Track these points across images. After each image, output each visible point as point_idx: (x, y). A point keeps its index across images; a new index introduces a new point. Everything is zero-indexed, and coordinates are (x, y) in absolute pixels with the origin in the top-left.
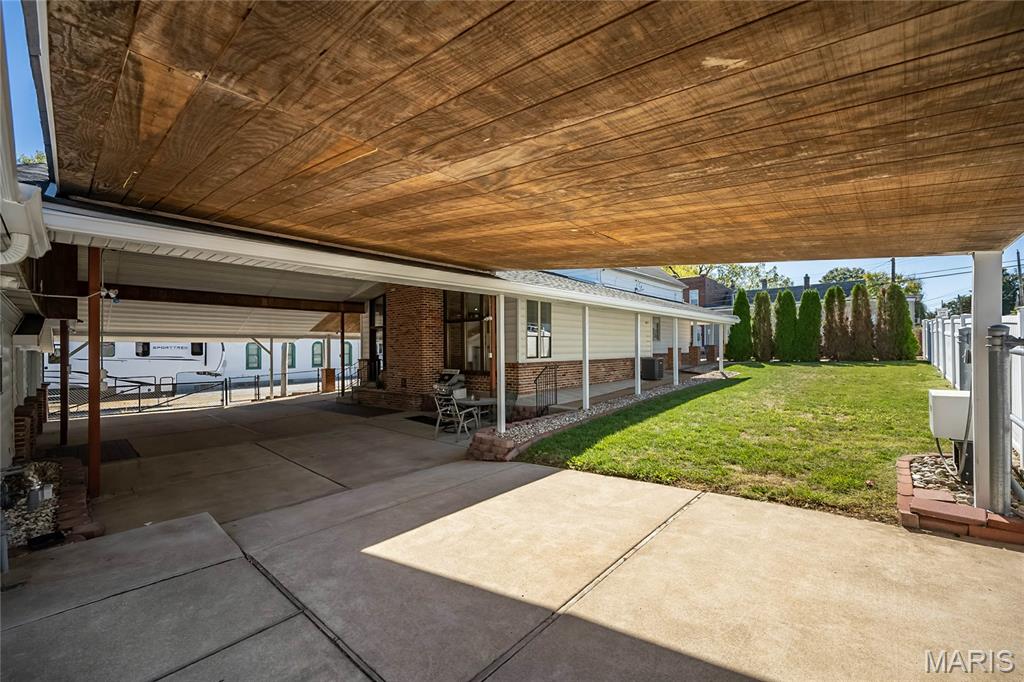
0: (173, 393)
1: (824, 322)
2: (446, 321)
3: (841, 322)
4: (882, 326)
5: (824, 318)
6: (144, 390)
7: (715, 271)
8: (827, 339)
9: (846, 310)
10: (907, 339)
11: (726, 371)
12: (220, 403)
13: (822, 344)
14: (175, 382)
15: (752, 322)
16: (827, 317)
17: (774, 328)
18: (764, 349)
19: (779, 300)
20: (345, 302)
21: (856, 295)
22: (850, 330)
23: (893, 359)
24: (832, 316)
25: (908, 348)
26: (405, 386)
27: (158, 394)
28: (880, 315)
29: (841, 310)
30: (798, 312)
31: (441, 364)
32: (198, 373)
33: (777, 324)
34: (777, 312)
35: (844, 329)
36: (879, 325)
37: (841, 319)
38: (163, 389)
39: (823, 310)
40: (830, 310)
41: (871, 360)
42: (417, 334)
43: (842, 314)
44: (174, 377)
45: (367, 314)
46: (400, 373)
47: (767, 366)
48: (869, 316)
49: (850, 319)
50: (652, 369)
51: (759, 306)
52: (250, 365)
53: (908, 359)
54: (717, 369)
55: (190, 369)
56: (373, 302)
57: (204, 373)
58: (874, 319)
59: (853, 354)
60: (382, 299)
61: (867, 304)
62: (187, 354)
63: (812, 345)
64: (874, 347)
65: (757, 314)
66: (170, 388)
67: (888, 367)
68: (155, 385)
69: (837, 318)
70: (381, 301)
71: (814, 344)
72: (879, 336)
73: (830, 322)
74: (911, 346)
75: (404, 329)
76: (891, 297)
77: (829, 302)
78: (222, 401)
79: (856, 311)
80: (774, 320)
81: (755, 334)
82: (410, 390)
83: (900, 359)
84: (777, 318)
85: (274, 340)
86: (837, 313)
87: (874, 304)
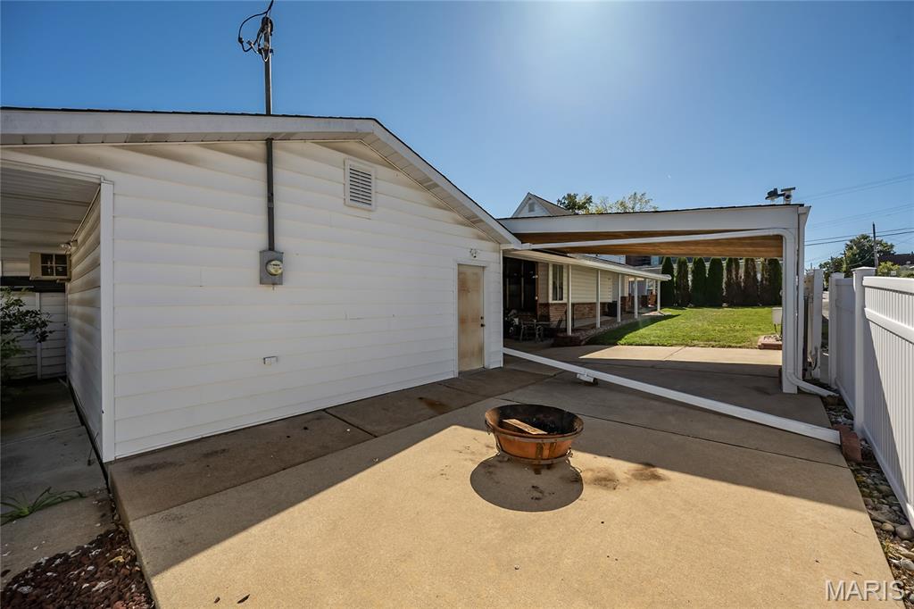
1: (725, 279)
3: (737, 279)
4: (764, 282)
5: (725, 277)
8: (727, 291)
9: (740, 271)
11: (663, 311)
13: (724, 294)
15: (675, 279)
16: (727, 276)
17: (690, 283)
18: (683, 298)
19: (695, 263)
21: (747, 262)
22: (743, 284)
23: (770, 305)
24: (731, 275)
28: (763, 275)
29: (737, 270)
30: (707, 272)
33: (692, 281)
34: (693, 272)
35: (738, 284)
36: (762, 281)
37: (737, 277)
39: (725, 271)
40: (729, 271)
41: (756, 305)
43: (737, 273)
47: (686, 309)
48: (755, 275)
49: (743, 278)
50: (609, 309)
51: (680, 267)
54: (657, 309)
58: (759, 277)
59: (745, 301)
61: (754, 268)
63: (716, 295)
64: (758, 296)
65: (679, 273)
67: (766, 309)
69: (734, 276)
71: (718, 294)
72: (762, 289)
73: (729, 279)
76: (770, 264)
77: (729, 265)
79: (747, 272)
80: (690, 277)
81: (677, 288)
84: (693, 276)
86: (734, 273)
87: (759, 268)
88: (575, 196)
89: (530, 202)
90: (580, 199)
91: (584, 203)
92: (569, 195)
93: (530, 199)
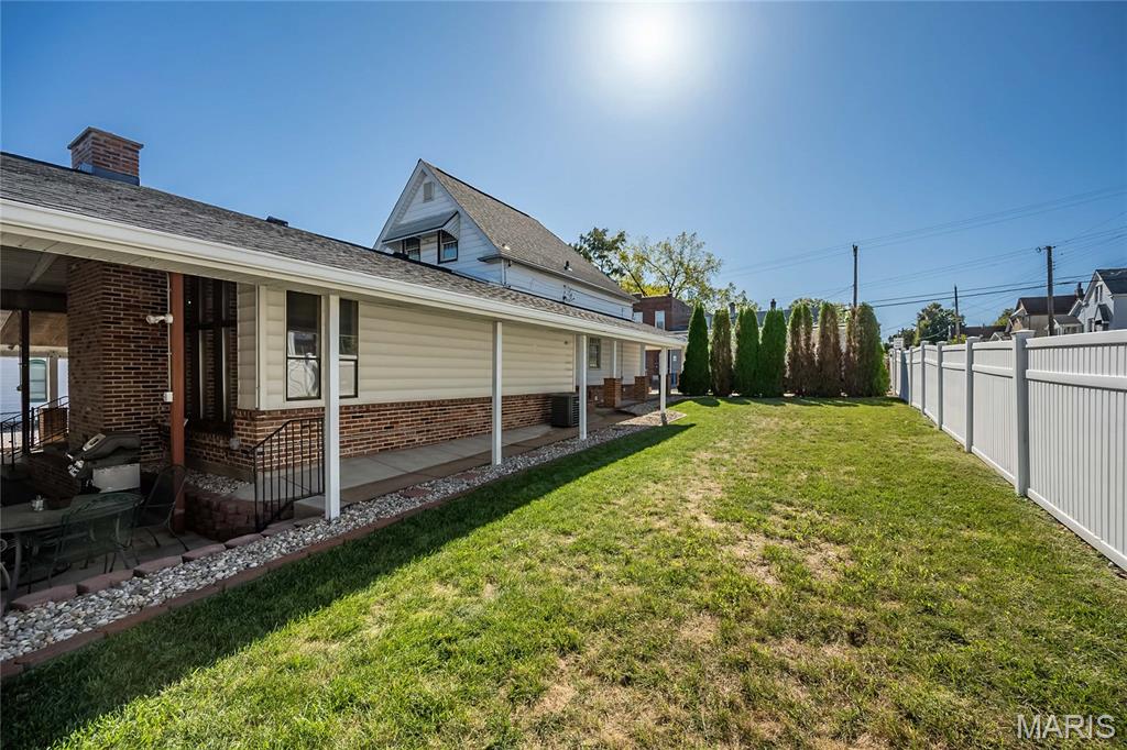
1: (788, 349)
3: (808, 349)
4: (851, 355)
5: (788, 344)
7: (685, 292)
8: (792, 369)
9: (813, 334)
10: (878, 370)
11: (668, 412)
13: (787, 376)
15: (709, 347)
16: (792, 343)
17: (734, 355)
18: (722, 381)
19: (741, 319)
20: (30, 292)
21: (824, 316)
22: (816, 358)
23: (862, 395)
24: (798, 342)
25: (879, 382)
28: (849, 341)
29: (808, 333)
30: (761, 335)
33: (738, 351)
34: (738, 335)
35: (810, 356)
36: (848, 353)
37: (807, 345)
39: (789, 333)
40: (795, 334)
41: (838, 396)
43: (808, 339)
47: (722, 403)
48: (838, 342)
49: (817, 346)
51: (718, 328)
53: (878, 395)
54: (659, 408)
58: (843, 346)
59: (820, 388)
61: (836, 328)
63: (775, 377)
64: (842, 380)
65: (716, 336)
67: (862, 407)
69: (803, 344)
71: (778, 376)
72: (848, 367)
73: (795, 349)
74: (882, 380)
76: (861, 321)
77: (795, 325)
79: (823, 336)
80: (734, 345)
81: (713, 362)
83: (870, 396)
84: (738, 343)
86: (803, 337)
87: (843, 328)
88: (604, 231)
89: (427, 181)
90: (609, 238)
91: (615, 242)
92: (595, 229)
93: (424, 174)
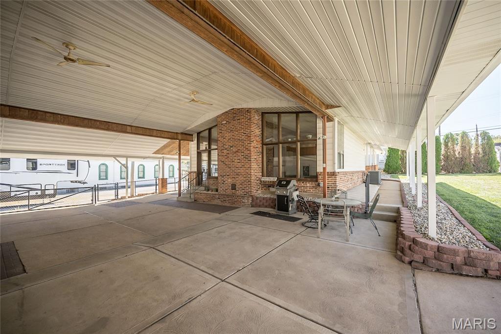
0: (53, 195)
2: (263, 144)
6: (32, 193)
12: (91, 202)
14: (55, 188)
20: (182, 133)
21: (462, 137)
26: (235, 189)
27: (43, 196)
31: (261, 174)
32: (72, 182)
38: (47, 192)
40: (447, 146)
42: (247, 152)
44: (55, 184)
45: (195, 142)
46: (229, 180)
48: (470, 149)
52: (101, 178)
55: (66, 179)
56: (199, 134)
57: (76, 182)
60: (207, 131)
61: (469, 142)
62: (65, 169)
66: (52, 192)
68: (41, 190)
70: (206, 134)
75: (234, 149)
78: (92, 200)
79: (463, 146)
82: (239, 192)
83: (490, 172)
85: (128, 159)
86: (451, 147)
